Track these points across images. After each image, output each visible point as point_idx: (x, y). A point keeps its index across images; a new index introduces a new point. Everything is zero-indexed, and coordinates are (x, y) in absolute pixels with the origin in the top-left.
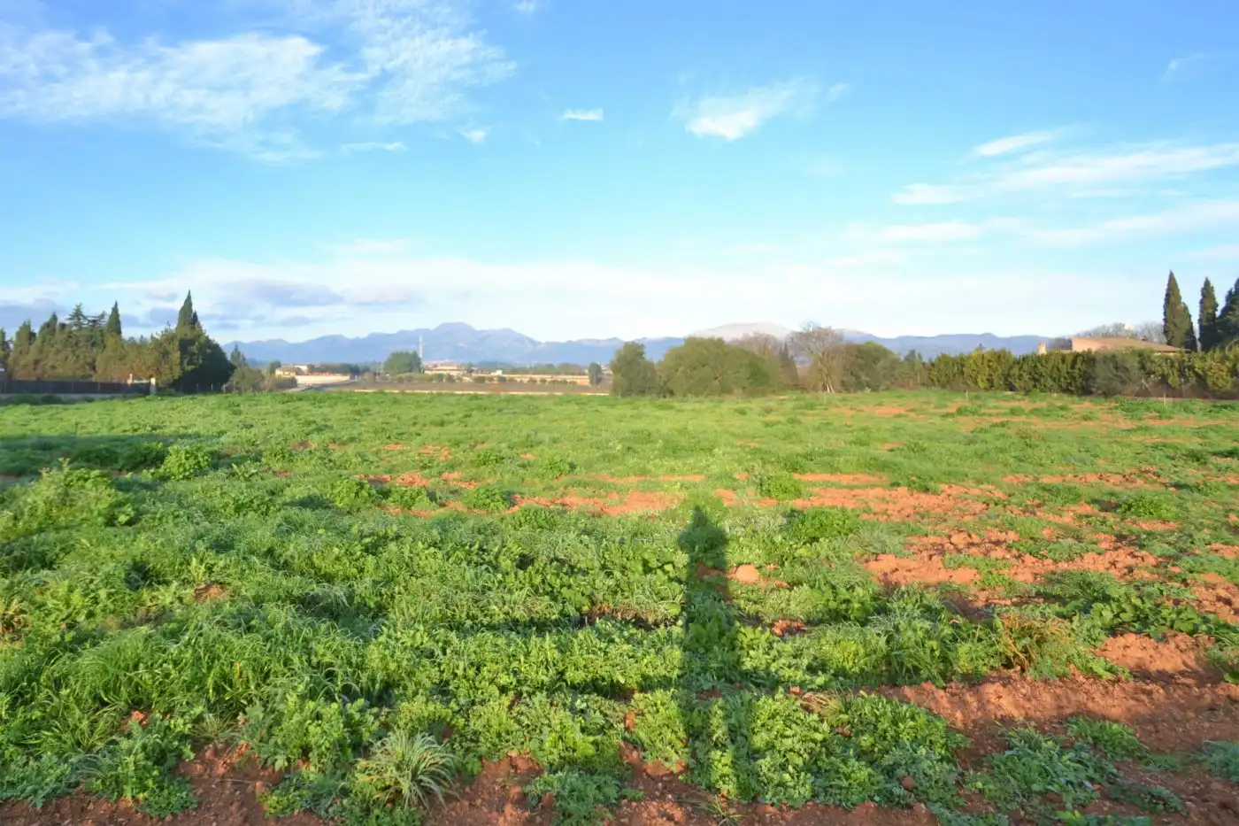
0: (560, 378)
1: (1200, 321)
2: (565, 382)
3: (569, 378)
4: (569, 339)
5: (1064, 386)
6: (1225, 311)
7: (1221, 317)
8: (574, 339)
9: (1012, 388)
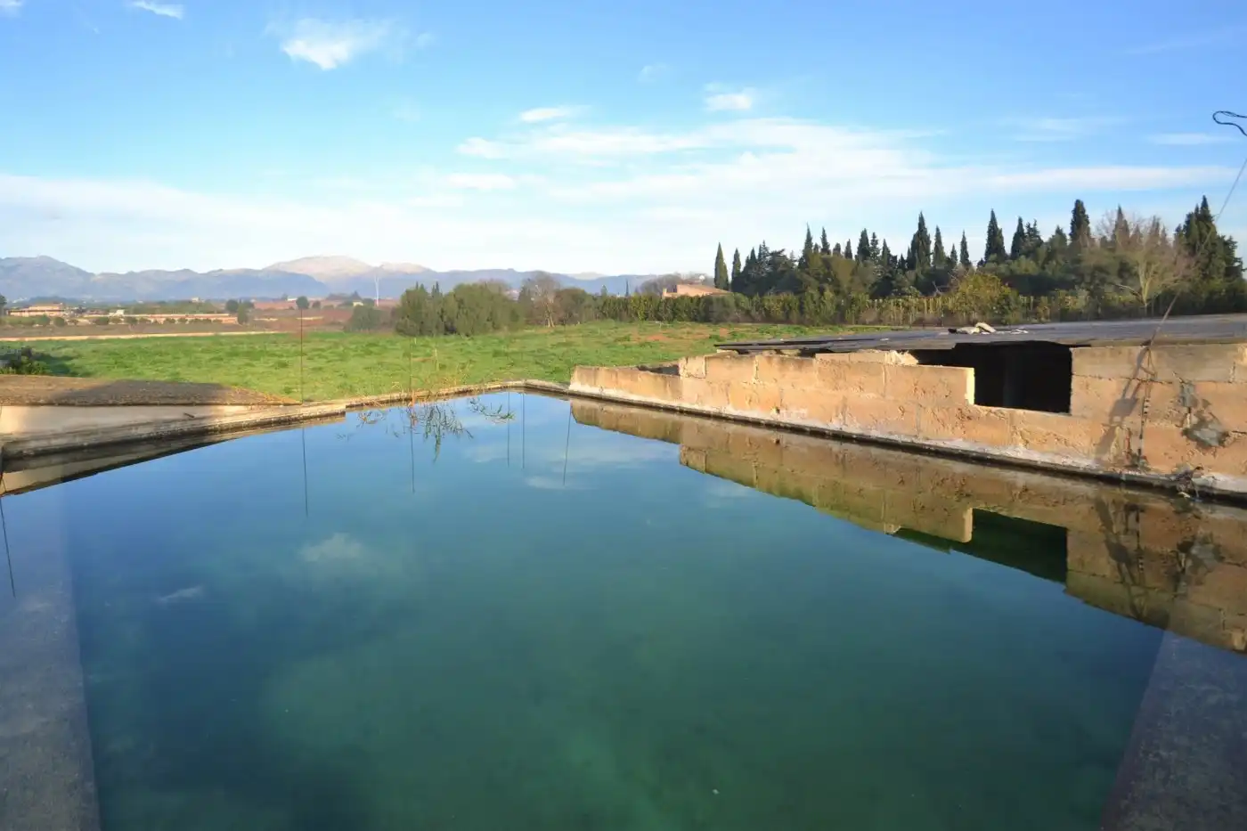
0: (202, 316)
1: (733, 274)
2: (208, 321)
3: (213, 317)
4: (130, 270)
5: (692, 317)
6: (745, 268)
7: (743, 272)
8: (137, 270)
9: (660, 319)
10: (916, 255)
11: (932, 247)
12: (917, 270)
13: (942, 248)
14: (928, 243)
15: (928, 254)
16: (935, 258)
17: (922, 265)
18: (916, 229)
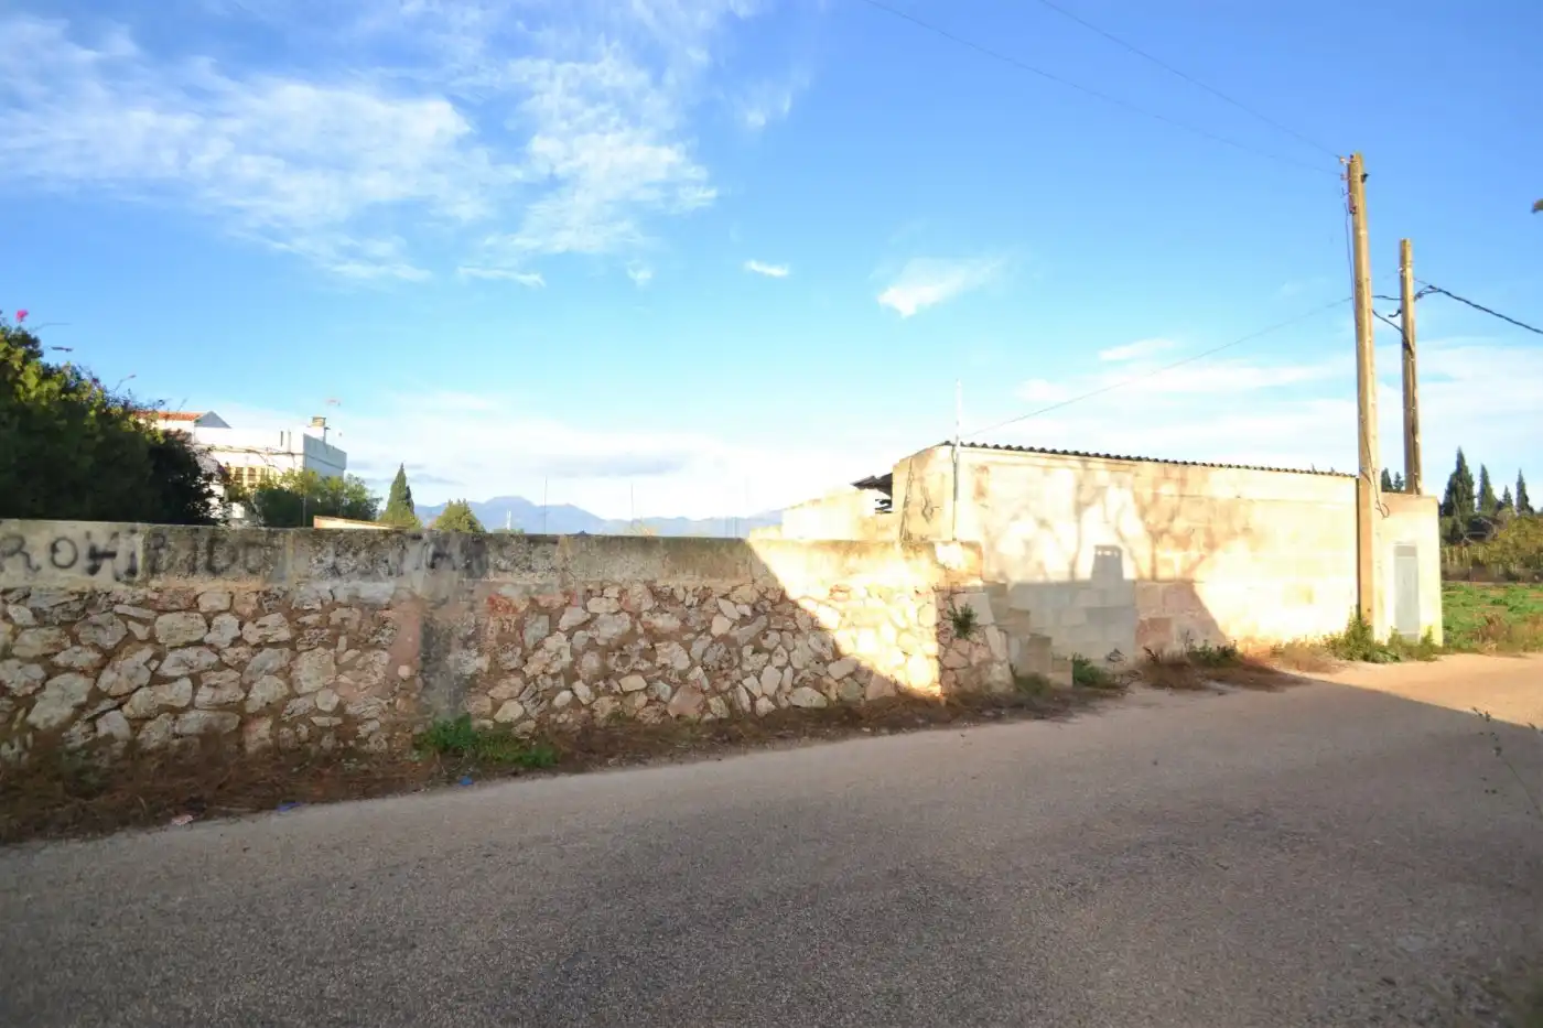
10: (1454, 498)
11: (1476, 489)
12: (1454, 517)
13: (1491, 490)
14: (1471, 484)
15: (1470, 498)
16: (1481, 503)
17: (1462, 509)
18: (1453, 468)
